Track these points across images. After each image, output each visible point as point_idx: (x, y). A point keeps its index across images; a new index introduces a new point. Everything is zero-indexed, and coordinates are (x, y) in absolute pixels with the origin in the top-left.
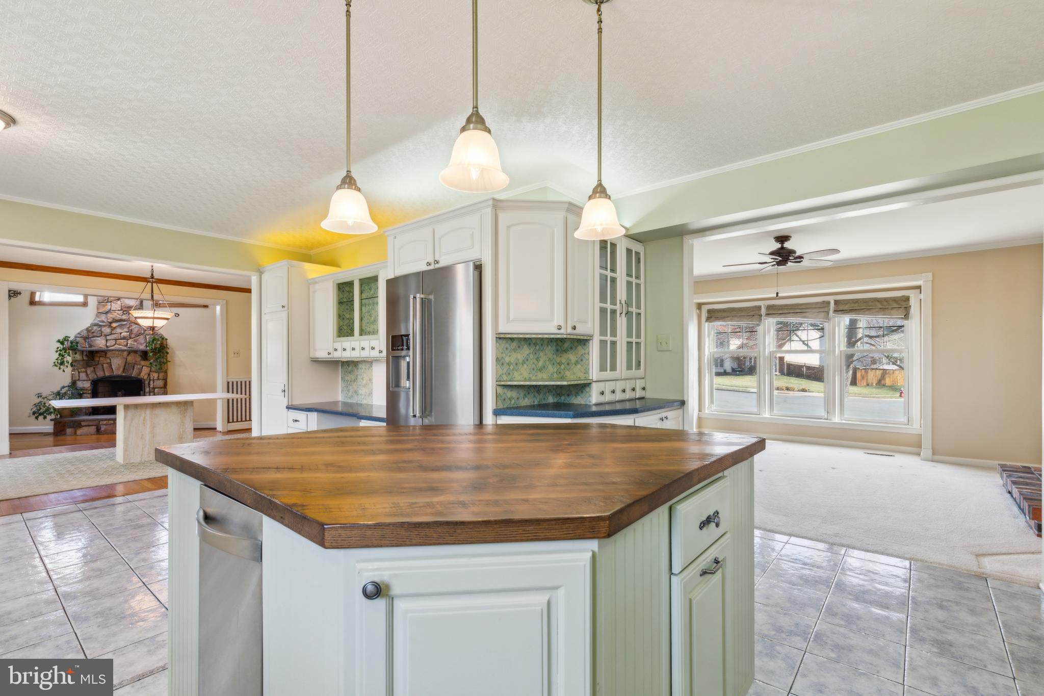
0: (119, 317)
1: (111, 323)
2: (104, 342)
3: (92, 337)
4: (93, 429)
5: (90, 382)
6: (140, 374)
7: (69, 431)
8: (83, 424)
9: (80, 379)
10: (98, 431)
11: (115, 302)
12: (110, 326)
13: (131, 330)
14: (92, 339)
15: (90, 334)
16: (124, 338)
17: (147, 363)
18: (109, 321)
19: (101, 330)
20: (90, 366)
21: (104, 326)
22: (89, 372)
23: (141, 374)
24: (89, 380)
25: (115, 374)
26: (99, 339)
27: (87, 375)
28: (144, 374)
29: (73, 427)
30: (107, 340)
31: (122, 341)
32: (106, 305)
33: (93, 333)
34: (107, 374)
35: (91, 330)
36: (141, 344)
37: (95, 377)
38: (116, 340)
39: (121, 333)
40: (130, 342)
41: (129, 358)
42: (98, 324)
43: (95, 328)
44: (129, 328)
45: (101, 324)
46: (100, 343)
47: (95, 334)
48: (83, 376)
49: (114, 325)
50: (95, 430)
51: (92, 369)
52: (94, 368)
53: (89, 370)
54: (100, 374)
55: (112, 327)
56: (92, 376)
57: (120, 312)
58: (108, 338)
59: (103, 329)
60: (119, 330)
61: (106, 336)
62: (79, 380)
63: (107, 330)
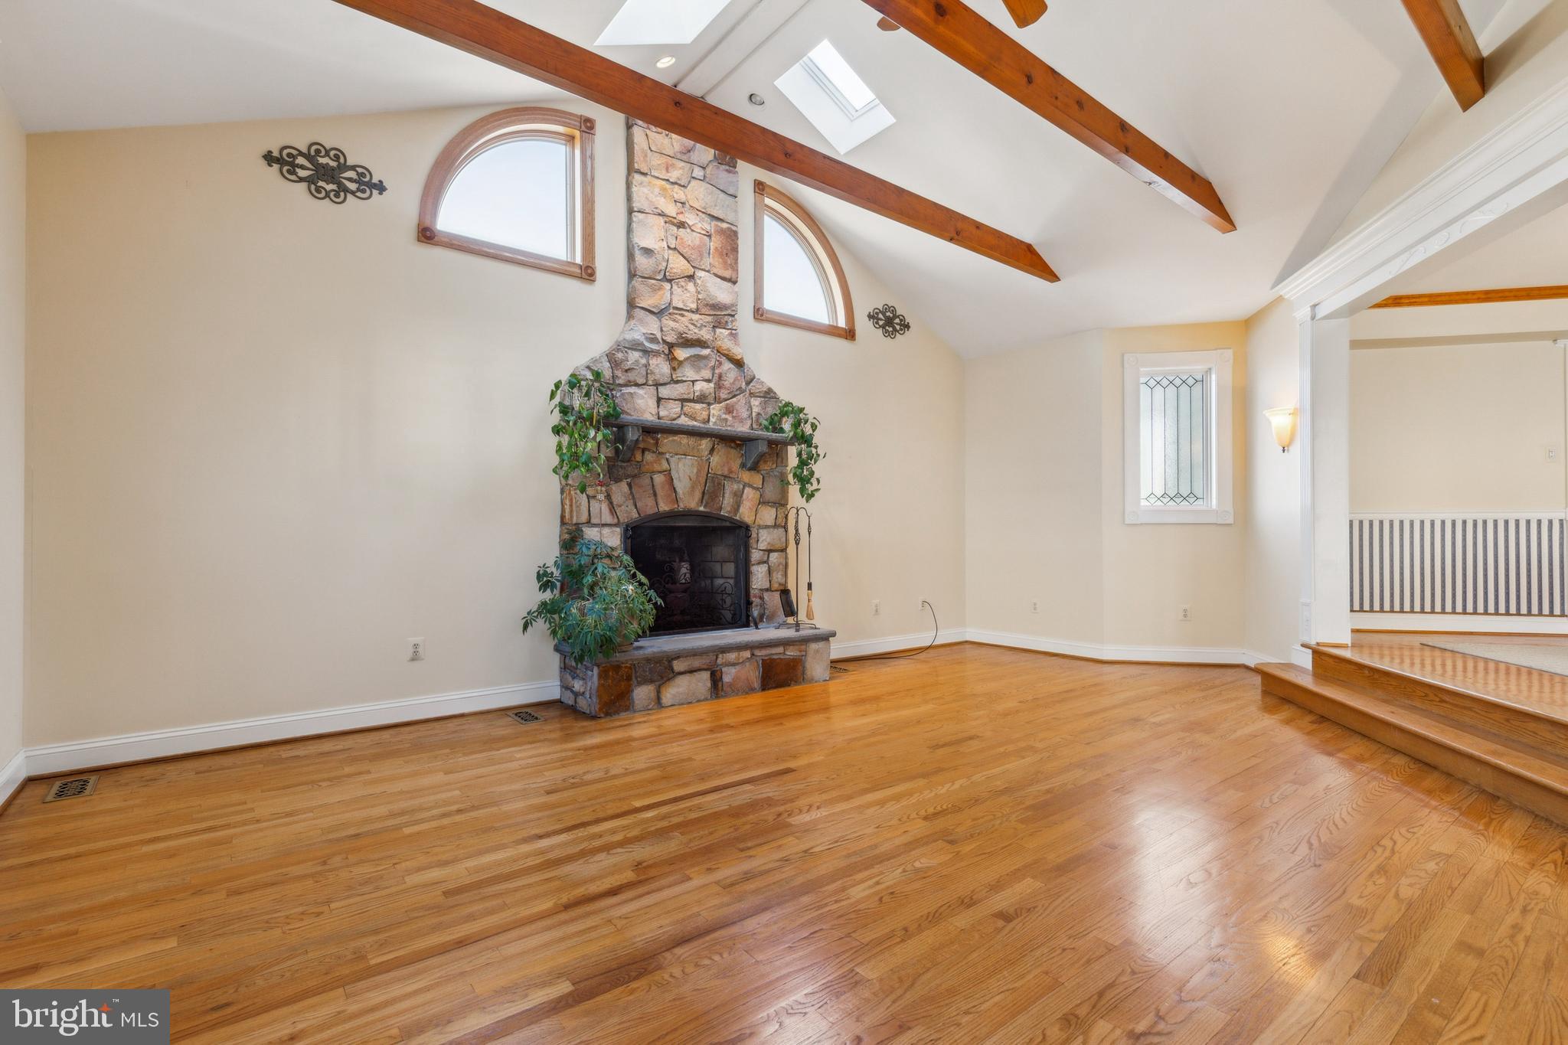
0: (693, 333)
1: (671, 346)
2: (652, 403)
3: (626, 385)
4: (701, 682)
5: (618, 530)
6: (739, 506)
7: (642, 694)
8: (678, 666)
9: (593, 521)
10: (717, 685)
11: (682, 282)
12: (671, 358)
13: (720, 377)
14: (625, 390)
15: (618, 373)
16: (701, 399)
17: (757, 480)
18: (669, 339)
19: (647, 366)
20: (618, 480)
21: (656, 353)
22: (617, 498)
23: (741, 510)
24: (615, 525)
25: (682, 505)
26: (640, 391)
27: (612, 510)
28: (745, 514)
29: (652, 681)
30: (659, 400)
31: (698, 406)
32: (660, 288)
33: (626, 371)
34: (664, 507)
35: (622, 361)
36: (742, 421)
37: (635, 515)
38: (683, 401)
39: (693, 382)
40: (716, 410)
41: (715, 460)
42: (642, 344)
43: (634, 356)
44: (713, 368)
45: (647, 344)
46: (642, 406)
47: (631, 376)
48: (601, 510)
49: (681, 354)
50: (709, 684)
51: (623, 486)
52: (630, 485)
53: (620, 491)
54: (648, 506)
55: (675, 358)
56: (629, 513)
57: (695, 317)
58: (664, 392)
59: (654, 362)
60: (689, 373)
61: (657, 385)
62: (589, 522)
63: (661, 367)
